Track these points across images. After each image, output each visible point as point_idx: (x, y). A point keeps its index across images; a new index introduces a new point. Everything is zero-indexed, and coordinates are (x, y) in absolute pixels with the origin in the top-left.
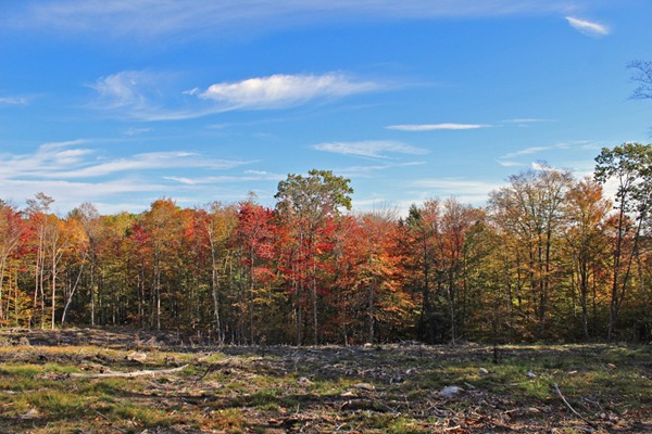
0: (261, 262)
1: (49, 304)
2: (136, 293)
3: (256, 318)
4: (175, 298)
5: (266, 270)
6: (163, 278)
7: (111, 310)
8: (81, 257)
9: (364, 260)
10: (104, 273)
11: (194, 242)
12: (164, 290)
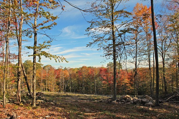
0: (104, 80)
1: (62, 87)
2: (79, 85)
3: (103, 91)
4: (87, 87)
5: (105, 82)
6: (85, 82)
7: (74, 89)
8: (68, 78)
9: (124, 80)
10: (72, 81)
11: (91, 75)
12: (85, 85)
